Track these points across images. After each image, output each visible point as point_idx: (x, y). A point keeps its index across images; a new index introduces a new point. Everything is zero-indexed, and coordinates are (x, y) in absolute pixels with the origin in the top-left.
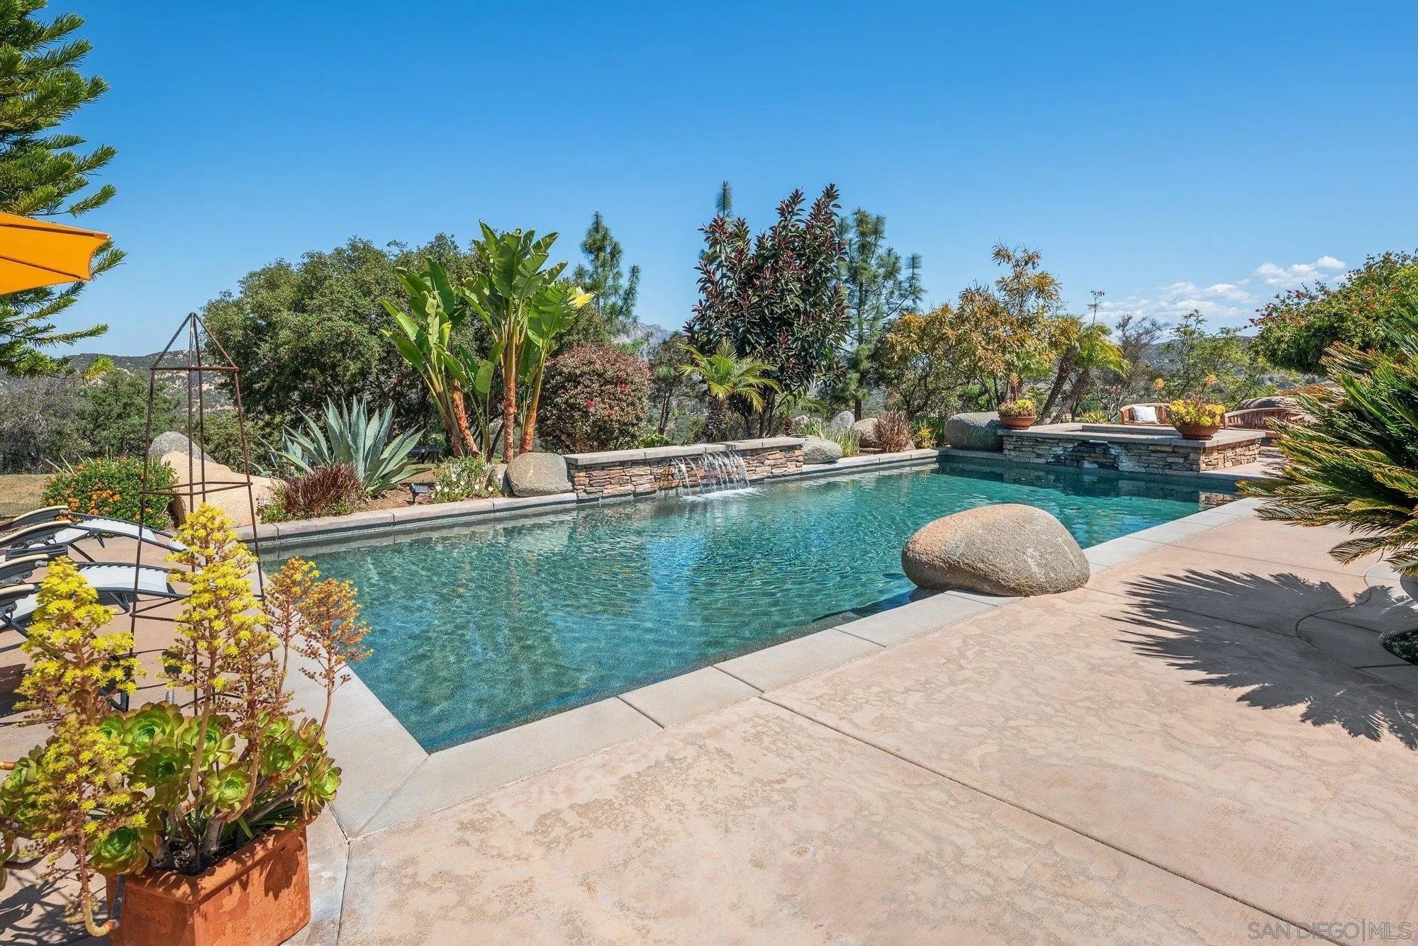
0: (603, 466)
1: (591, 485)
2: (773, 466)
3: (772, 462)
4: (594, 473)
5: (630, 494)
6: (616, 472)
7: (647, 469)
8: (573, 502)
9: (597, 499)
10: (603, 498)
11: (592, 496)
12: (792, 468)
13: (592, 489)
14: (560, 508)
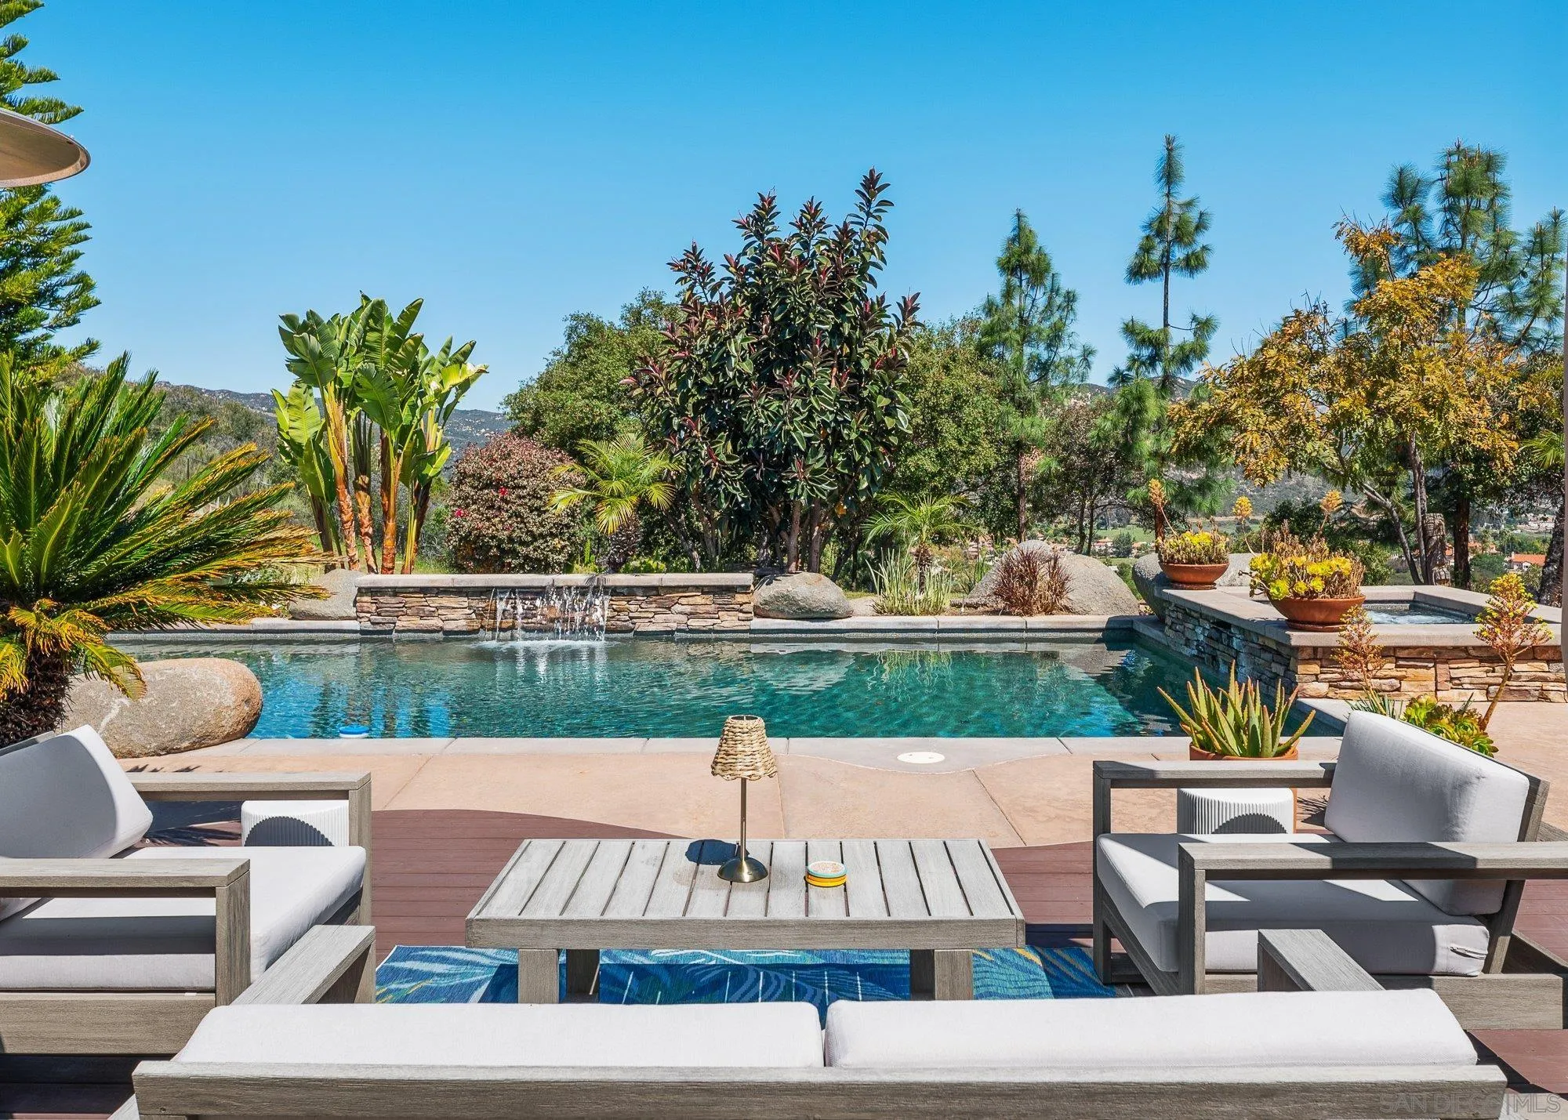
0: (396, 592)
1: (379, 615)
2: (690, 615)
3: (688, 609)
4: (382, 599)
5: (438, 631)
6: (414, 600)
7: (464, 601)
8: (355, 632)
9: (390, 632)
10: (397, 631)
11: (378, 628)
12: (729, 621)
13: (379, 619)
14: (339, 638)
